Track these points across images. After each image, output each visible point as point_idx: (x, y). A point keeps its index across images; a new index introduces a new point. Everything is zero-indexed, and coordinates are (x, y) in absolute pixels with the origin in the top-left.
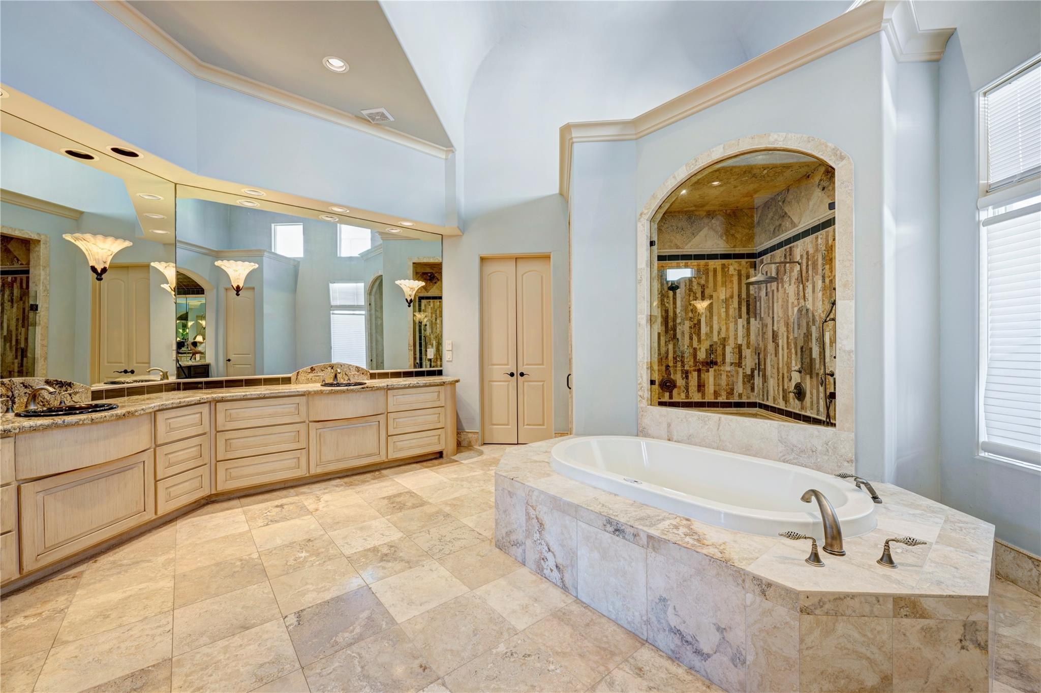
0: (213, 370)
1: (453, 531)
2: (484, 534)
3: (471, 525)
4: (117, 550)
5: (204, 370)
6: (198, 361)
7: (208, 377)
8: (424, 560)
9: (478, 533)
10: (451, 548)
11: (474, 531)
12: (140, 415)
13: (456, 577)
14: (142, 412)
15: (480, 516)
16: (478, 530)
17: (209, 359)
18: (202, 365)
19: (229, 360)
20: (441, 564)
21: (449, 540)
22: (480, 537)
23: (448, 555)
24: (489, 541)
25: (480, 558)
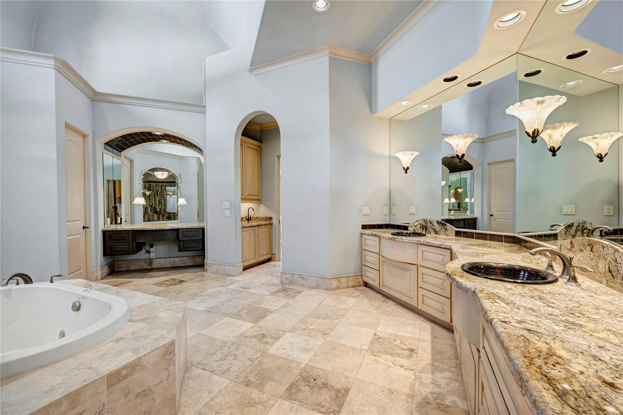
0: (479, 223)
1: (230, 366)
2: (199, 371)
3: (216, 378)
4: (402, 308)
5: (472, 223)
6: (468, 215)
7: (476, 229)
8: (236, 340)
9: (205, 370)
10: (223, 351)
11: (210, 372)
12: (399, 241)
13: (210, 336)
14: (400, 240)
15: (209, 393)
16: (207, 373)
17: (477, 214)
18: (472, 218)
19: (492, 215)
20: (224, 340)
21: (229, 357)
22: (202, 367)
23: (223, 346)
24: (194, 364)
25: (198, 350)
